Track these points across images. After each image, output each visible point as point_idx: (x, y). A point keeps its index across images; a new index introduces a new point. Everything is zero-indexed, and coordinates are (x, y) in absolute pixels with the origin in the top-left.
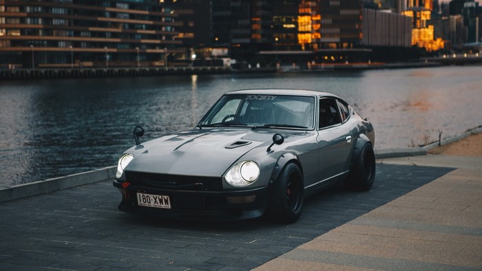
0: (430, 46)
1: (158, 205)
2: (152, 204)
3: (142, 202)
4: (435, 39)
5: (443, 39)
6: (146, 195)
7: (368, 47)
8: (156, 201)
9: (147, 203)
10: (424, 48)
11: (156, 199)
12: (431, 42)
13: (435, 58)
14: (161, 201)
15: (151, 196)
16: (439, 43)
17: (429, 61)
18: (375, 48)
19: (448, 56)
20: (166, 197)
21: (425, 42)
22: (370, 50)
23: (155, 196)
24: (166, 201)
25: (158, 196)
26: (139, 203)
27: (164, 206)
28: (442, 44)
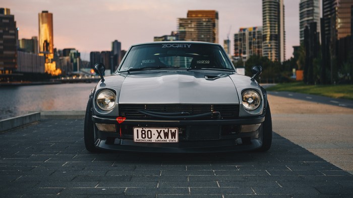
0: (54, 73)
1: (163, 139)
2: (154, 139)
3: (140, 138)
4: (56, 69)
5: (61, 69)
6: (146, 130)
7: (21, 73)
8: (159, 135)
9: (147, 139)
10: (50, 74)
11: (159, 133)
12: (55, 71)
13: (58, 79)
14: (166, 135)
15: (154, 131)
16: (58, 72)
17: (55, 81)
18: (25, 73)
19: (65, 78)
20: (173, 130)
21: (51, 71)
22: (22, 75)
23: (159, 130)
24: (173, 135)
25: (163, 129)
26: (135, 138)
27: (170, 139)
28: (60, 72)
